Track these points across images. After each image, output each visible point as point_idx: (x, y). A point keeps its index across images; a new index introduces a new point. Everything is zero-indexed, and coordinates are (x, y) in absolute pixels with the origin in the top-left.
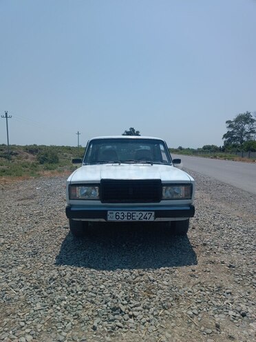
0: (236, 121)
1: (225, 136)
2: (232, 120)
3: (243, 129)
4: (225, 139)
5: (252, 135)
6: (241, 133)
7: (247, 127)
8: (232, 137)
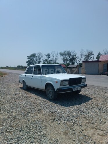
0: (31, 56)
1: (27, 62)
2: (29, 56)
3: (33, 60)
4: (27, 63)
5: (36, 62)
6: (33, 61)
7: (35, 59)
8: (30, 63)
